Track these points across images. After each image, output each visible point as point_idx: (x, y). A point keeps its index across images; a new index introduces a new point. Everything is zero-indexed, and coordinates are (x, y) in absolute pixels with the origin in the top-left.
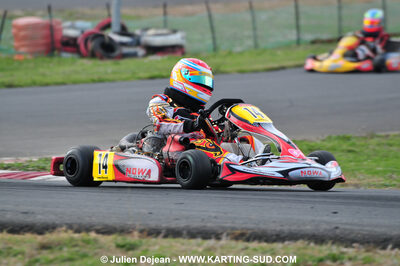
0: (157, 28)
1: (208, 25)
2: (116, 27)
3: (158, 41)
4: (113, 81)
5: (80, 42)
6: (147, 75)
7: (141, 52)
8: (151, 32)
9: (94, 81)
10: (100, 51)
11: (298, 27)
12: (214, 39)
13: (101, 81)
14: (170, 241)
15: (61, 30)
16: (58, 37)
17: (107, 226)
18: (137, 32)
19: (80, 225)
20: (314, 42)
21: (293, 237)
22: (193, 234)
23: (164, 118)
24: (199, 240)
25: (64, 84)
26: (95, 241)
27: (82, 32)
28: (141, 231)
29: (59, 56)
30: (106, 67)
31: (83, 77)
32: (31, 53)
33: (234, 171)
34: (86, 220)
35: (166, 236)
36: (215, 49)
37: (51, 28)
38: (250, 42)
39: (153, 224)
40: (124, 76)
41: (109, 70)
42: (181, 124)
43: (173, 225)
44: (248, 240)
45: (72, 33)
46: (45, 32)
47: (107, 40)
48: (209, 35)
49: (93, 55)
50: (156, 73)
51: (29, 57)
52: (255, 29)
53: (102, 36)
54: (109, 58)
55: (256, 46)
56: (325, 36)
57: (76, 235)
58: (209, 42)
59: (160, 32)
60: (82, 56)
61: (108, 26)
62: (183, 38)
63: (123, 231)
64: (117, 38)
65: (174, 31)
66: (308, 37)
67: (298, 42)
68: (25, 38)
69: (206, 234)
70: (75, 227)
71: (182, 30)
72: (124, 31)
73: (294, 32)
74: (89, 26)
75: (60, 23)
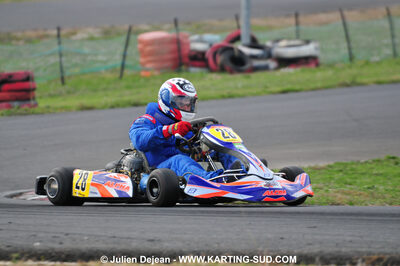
0: (289, 39)
1: (343, 34)
2: (245, 39)
3: (291, 53)
4: (243, 96)
5: (209, 56)
7: (272, 64)
8: (283, 43)
9: (223, 97)
10: (229, 65)
12: (350, 48)
13: (231, 97)
15: (188, 44)
16: (185, 52)
18: (268, 44)
27: (211, 45)
29: (187, 71)
30: (236, 82)
31: (212, 93)
32: (158, 69)
36: (351, 58)
37: (178, 42)
38: (388, 51)
40: (254, 91)
41: (240, 85)
45: (199, 47)
46: (173, 47)
47: (236, 53)
48: (345, 45)
49: (222, 69)
50: (289, 87)
51: (156, 73)
52: (393, 37)
53: (232, 49)
54: (240, 71)
55: (395, 55)
58: (344, 51)
59: (292, 43)
60: (212, 71)
61: (237, 38)
62: (316, 49)
64: (247, 51)
65: (307, 42)
68: (151, 54)
71: (315, 40)
72: (254, 44)
74: (217, 39)
75: (187, 37)
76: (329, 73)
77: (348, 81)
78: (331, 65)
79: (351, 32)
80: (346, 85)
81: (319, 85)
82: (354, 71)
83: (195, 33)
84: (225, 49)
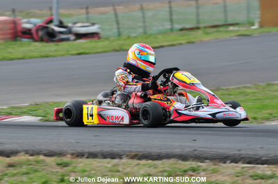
0: (83, 22)
1: (114, 20)
2: (56, 22)
3: (83, 30)
4: (54, 56)
5: (34, 32)
6: (75, 52)
7: (72, 37)
8: (79, 25)
9: (42, 57)
10: (46, 37)
11: (171, 20)
12: (119, 28)
14: (91, 160)
15: (20, 24)
16: (19, 29)
17: (50, 151)
18: (70, 25)
19: (33, 151)
20: (181, 30)
21: (168, 156)
22: (105, 156)
23: (127, 83)
24: (109, 160)
25: (23, 58)
26: (43, 161)
27: (35, 25)
28: (72, 154)
29: (21, 41)
30: (50, 47)
31: (35, 54)
32: (3, 39)
33: (180, 114)
34: (37, 148)
35: (87, 158)
36: (120, 34)
38: (141, 30)
39: (79, 150)
40: (61, 53)
41: (53, 49)
42: (139, 86)
43: (93, 150)
44: (139, 159)
45: (28, 26)
46: (11, 26)
47: (51, 31)
48: (115, 26)
49: (42, 40)
50: (82, 51)
52: (144, 22)
53: (47, 27)
54: (52, 41)
55: (145, 33)
56: (188, 26)
57: (31, 158)
58: (115, 30)
59: (84, 24)
60: (36, 41)
61: (51, 21)
62: (99, 28)
63: (60, 154)
64: (57, 29)
65: (93, 24)
66: (178, 26)
67: (172, 30)
69: (113, 156)
70: (31, 152)
71: (98, 23)
73: (169, 23)
74: (39, 21)
75: (20, 20)
76: (106, 43)
77: (118, 48)
78: (107, 39)
79: (120, 18)
80: (117, 51)
81: (100, 50)
82: (121, 42)
83: (25, 18)
84: (44, 28)
